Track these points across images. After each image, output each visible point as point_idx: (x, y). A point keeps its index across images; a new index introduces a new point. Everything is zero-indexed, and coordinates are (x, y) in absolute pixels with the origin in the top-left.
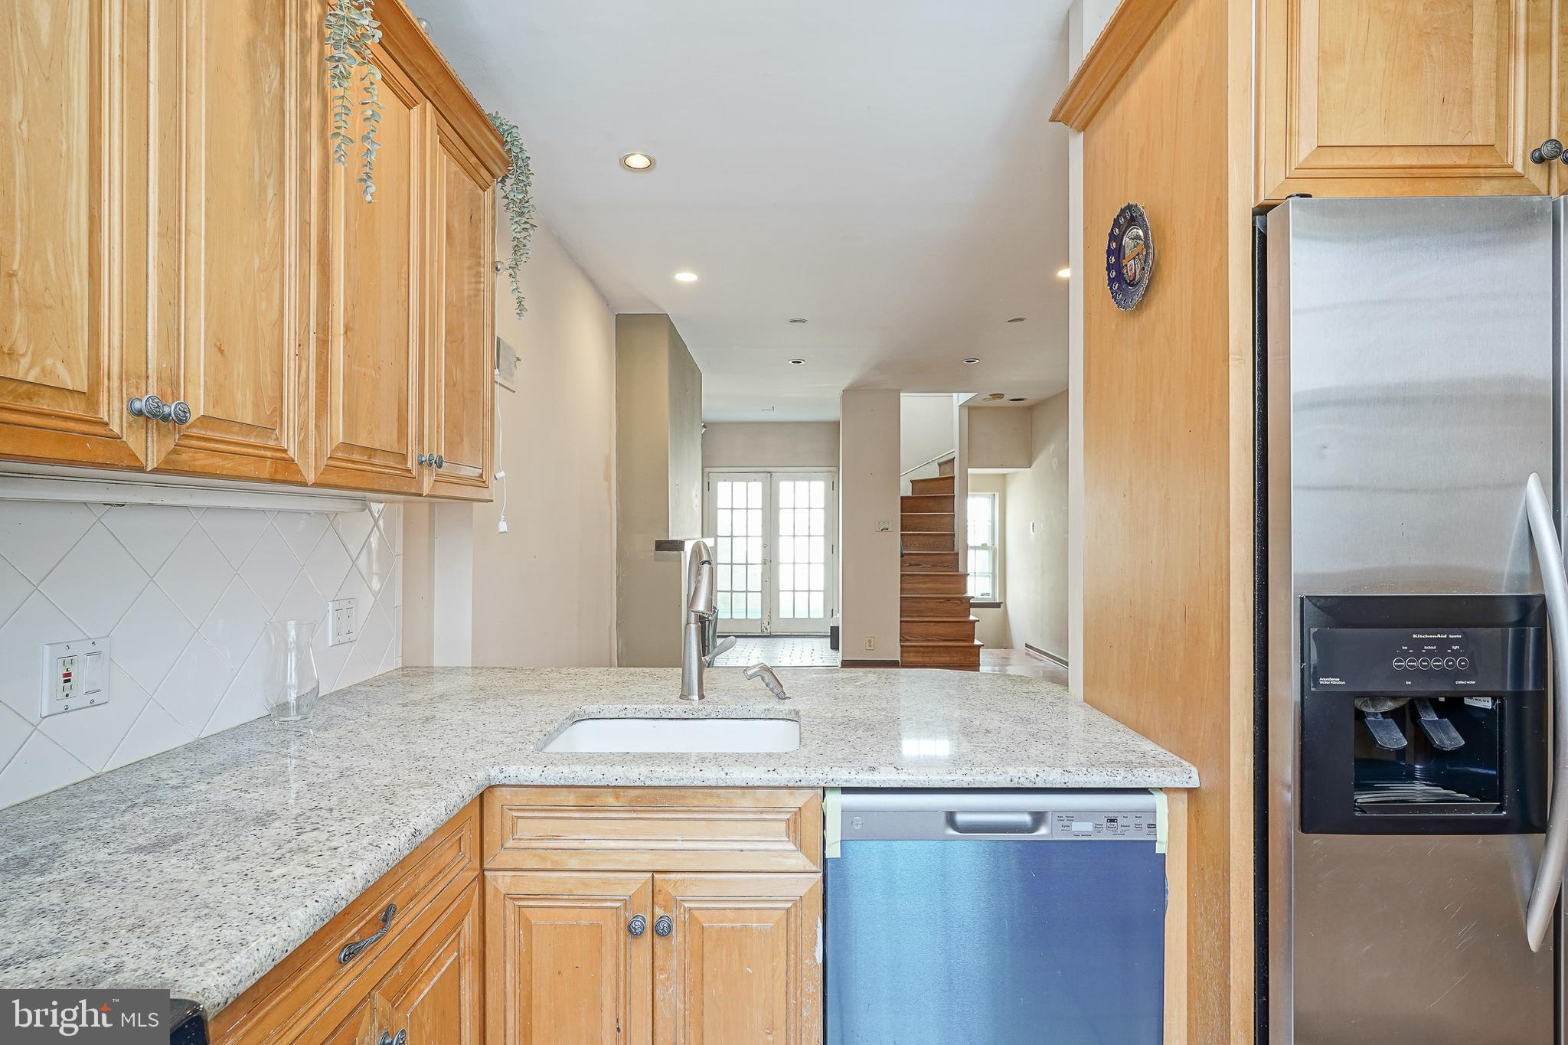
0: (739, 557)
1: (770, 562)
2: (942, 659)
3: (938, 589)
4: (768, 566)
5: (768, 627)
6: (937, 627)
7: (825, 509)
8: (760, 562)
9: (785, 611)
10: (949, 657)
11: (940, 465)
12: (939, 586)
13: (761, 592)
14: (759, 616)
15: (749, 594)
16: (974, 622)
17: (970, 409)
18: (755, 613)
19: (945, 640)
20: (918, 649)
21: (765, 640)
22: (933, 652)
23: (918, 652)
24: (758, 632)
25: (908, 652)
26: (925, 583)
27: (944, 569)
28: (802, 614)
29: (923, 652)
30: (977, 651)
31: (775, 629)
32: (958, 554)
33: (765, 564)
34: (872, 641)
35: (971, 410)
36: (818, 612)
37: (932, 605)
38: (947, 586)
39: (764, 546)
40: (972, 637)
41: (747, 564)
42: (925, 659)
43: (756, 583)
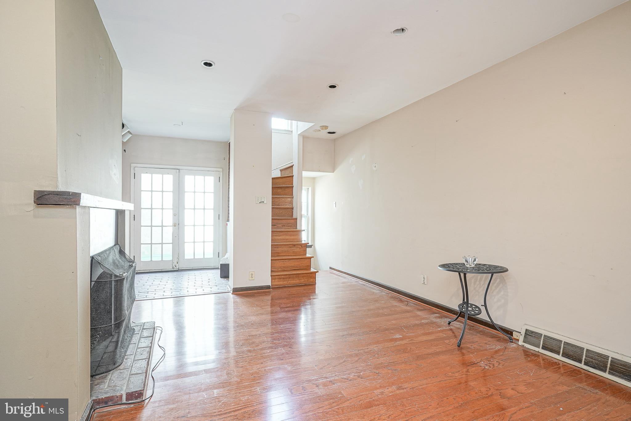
0: (157, 221)
1: (178, 225)
2: (294, 281)
3: (287, 239)
4: (177, 227)
5: (177, 265)
6: (290, 262)
7: (215, 193)
8: (172, 225)
9: (188, 254)
10: (299, 280)
11: (281, 171)
12: (287, 237)
13: (172, 243)
14: (171, 258)
15: (164, 245)
16: (310, 258)
17: (303, 137)
18: (168, 256)
19: (295, 270)
20: (280, 277)
21: (175, 273)
22: (290, 278)
23: (280, 279)
24: (170, 268)
25: (275, 279)
26: (280, 236)
27: (289, 227)
28: (199, 255)
29: (284, 278)
30: (314, 275)
31: (181, 266)
32: (296, 219)
33: (175, 226)
34: (253, 274)
35: (305, 137)
36: (209, 254)
37: (285, 249)
38: (292, 237)
39: (175, 215)
40: (309, 267)
41: (162, 226)
42: (285, 283)
43: (168, 237)
